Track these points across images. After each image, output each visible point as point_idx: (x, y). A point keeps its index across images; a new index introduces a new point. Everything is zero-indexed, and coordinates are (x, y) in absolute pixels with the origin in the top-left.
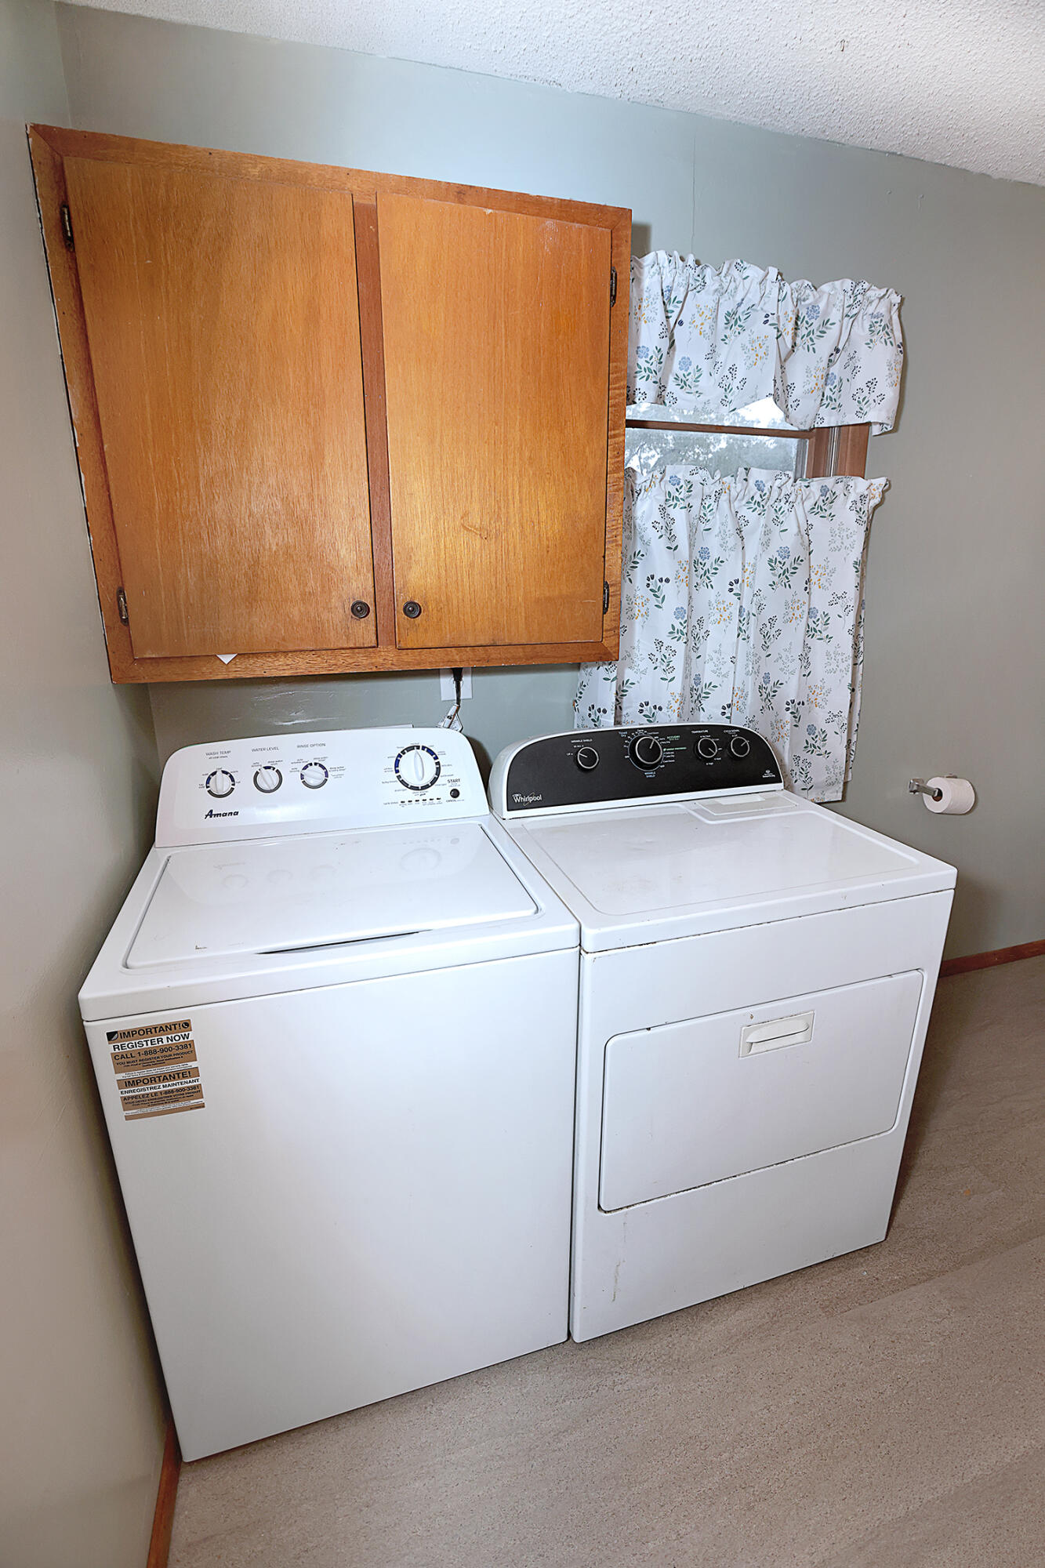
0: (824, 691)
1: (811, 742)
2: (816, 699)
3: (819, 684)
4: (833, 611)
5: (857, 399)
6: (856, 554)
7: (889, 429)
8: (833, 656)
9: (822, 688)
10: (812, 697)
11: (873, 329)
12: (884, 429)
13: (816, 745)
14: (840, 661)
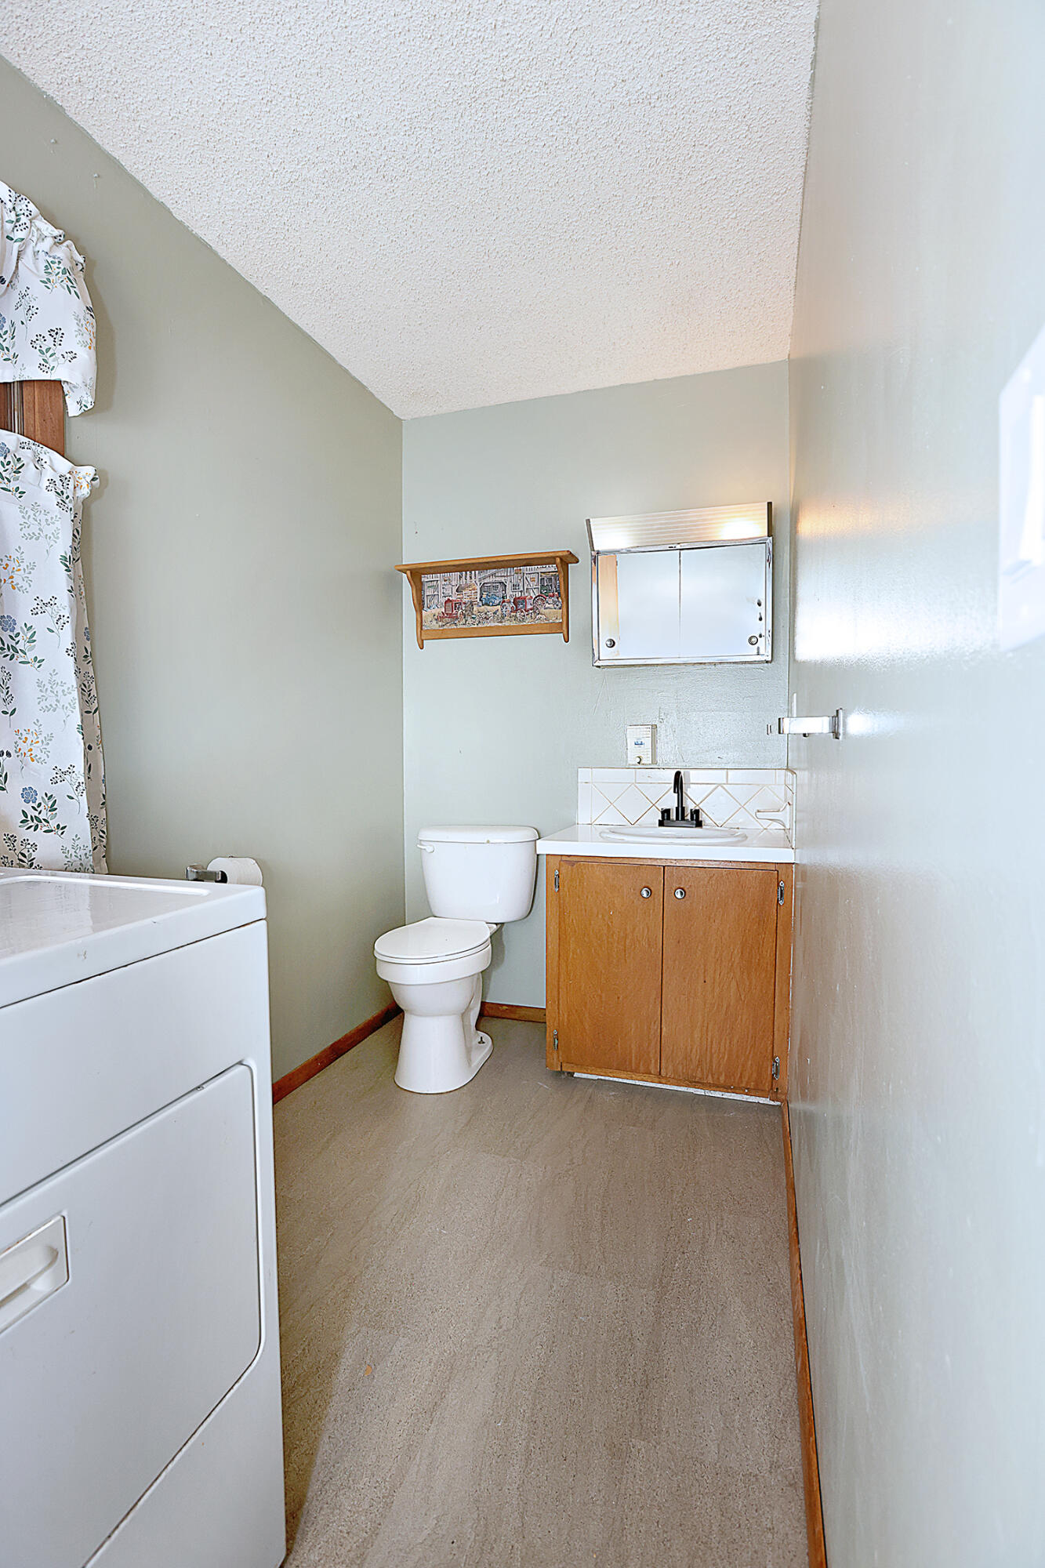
0: (41, 738)
1: (31, 813)
2: (31, 750)
3: (33, 728)
4: (41, 623)
5: (38, 348)
6: (63, 545)
7: (90, 407)
8: (48, 686)
9: (37, 734)
10: (25, 747)
11: (50, 270)
12: (84, 408)
13: (41, 817)
14: (60, 693)
